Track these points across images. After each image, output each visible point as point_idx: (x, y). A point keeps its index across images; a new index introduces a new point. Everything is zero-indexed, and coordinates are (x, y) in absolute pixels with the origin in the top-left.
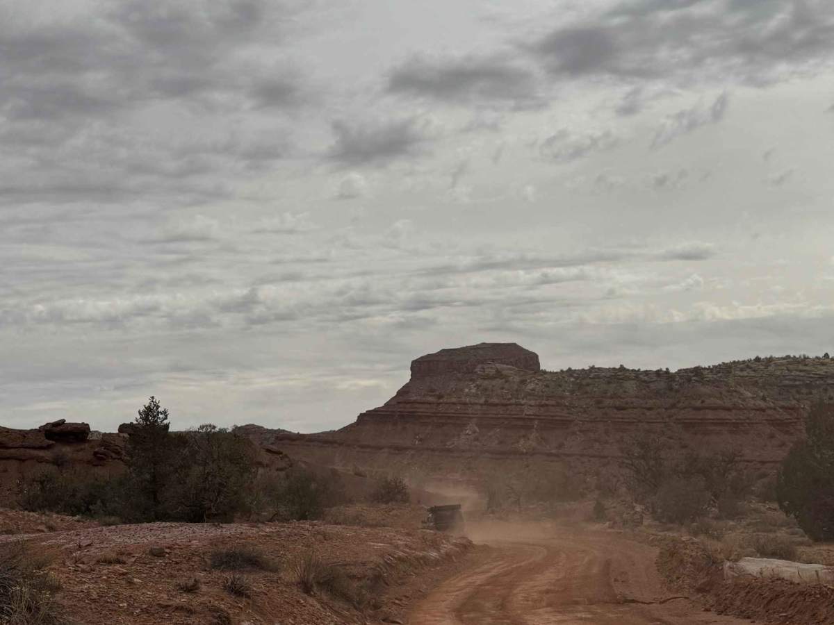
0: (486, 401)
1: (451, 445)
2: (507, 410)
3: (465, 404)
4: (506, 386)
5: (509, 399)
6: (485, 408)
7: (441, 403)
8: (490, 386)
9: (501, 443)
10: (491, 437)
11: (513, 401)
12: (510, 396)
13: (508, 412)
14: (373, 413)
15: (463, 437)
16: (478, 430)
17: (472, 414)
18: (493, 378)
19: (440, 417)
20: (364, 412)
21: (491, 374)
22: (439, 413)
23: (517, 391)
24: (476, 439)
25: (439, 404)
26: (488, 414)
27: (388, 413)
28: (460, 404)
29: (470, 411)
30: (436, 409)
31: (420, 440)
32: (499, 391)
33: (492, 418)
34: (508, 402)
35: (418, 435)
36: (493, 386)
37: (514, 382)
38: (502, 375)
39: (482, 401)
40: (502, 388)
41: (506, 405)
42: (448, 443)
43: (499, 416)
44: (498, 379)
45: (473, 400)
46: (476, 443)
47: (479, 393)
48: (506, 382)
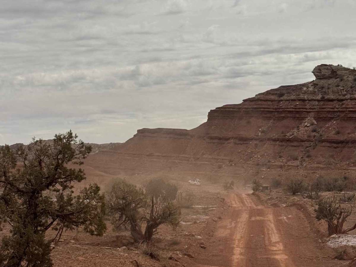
0: (323, 98)
1: (291, 135)
2: (343, 104)
3: (304, 100)
4: (341, 84)
5: (344, 95)
6: (322, 103)
7: (282, 100)
8: (327, 85)
9: (338, 133)
10: (328, 128)
11: (348, 96)
12: (345, 93)
13: (344, 106)
14: (222, 109)
15: (301, 129)
16: (315, 123)
17: (310, 109)
18: (329, 78)
19: (281, 112)
20: (214, 109)
21: (327, 74)
22: (279, 109)
23: (351, 87)
24: (314, 131)
25: (280, 101)
26: (325, 108)
27: (235, 110)
28: (299, 100)
29: (308, 107)
30: (277, 106)
31: (263, 132)
32: (335, 89)
33: (330, 112)
34: (344, 98)
35: (260, 127)
36: (329, 85)
37: (348, 80)
38: (337, 75)
39: (319, 97)
40: (338, 86)
41: (342, 100)
42: (288, 134)
43: (336, 110)
44: (334, 79)
45: (311, 97)
46: (314, 133)
47: (316, 90)
48: (342, 80)
